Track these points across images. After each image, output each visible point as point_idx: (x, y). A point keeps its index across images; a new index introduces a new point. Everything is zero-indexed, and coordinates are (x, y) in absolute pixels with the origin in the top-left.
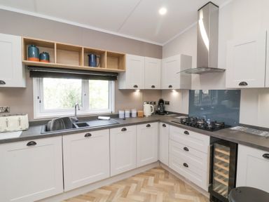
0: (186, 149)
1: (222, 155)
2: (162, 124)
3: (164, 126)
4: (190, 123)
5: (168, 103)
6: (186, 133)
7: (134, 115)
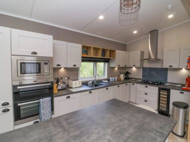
0: (146, 94)
1: (163, 94)
2: (131, 83)
3: (133, 84)
4: (145, 82)
5: (130, 73)
6: (146, 87)
7: (116, 80)
